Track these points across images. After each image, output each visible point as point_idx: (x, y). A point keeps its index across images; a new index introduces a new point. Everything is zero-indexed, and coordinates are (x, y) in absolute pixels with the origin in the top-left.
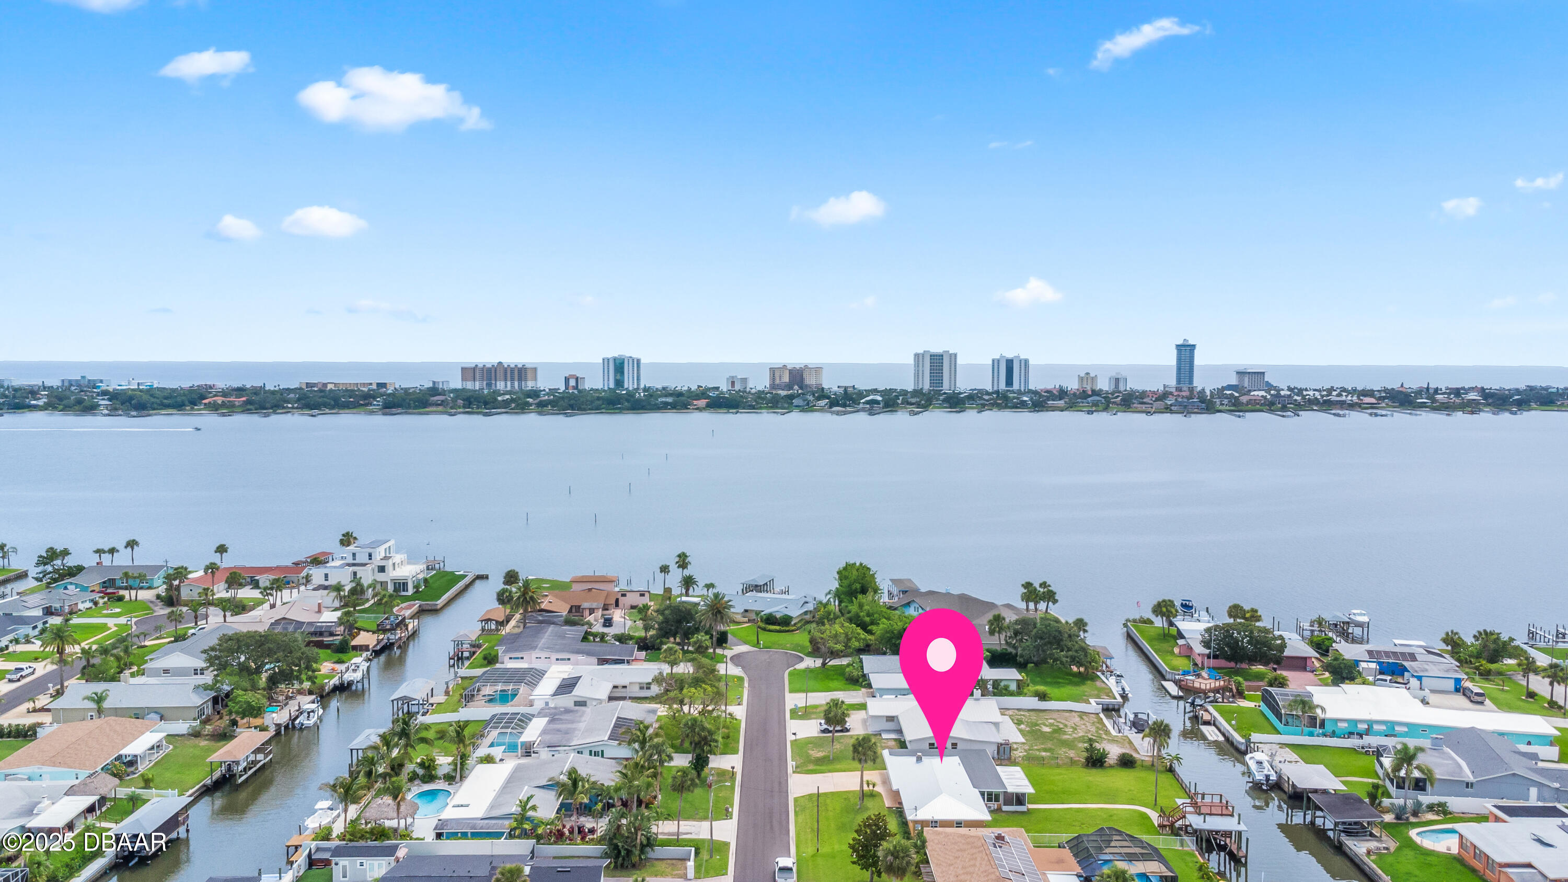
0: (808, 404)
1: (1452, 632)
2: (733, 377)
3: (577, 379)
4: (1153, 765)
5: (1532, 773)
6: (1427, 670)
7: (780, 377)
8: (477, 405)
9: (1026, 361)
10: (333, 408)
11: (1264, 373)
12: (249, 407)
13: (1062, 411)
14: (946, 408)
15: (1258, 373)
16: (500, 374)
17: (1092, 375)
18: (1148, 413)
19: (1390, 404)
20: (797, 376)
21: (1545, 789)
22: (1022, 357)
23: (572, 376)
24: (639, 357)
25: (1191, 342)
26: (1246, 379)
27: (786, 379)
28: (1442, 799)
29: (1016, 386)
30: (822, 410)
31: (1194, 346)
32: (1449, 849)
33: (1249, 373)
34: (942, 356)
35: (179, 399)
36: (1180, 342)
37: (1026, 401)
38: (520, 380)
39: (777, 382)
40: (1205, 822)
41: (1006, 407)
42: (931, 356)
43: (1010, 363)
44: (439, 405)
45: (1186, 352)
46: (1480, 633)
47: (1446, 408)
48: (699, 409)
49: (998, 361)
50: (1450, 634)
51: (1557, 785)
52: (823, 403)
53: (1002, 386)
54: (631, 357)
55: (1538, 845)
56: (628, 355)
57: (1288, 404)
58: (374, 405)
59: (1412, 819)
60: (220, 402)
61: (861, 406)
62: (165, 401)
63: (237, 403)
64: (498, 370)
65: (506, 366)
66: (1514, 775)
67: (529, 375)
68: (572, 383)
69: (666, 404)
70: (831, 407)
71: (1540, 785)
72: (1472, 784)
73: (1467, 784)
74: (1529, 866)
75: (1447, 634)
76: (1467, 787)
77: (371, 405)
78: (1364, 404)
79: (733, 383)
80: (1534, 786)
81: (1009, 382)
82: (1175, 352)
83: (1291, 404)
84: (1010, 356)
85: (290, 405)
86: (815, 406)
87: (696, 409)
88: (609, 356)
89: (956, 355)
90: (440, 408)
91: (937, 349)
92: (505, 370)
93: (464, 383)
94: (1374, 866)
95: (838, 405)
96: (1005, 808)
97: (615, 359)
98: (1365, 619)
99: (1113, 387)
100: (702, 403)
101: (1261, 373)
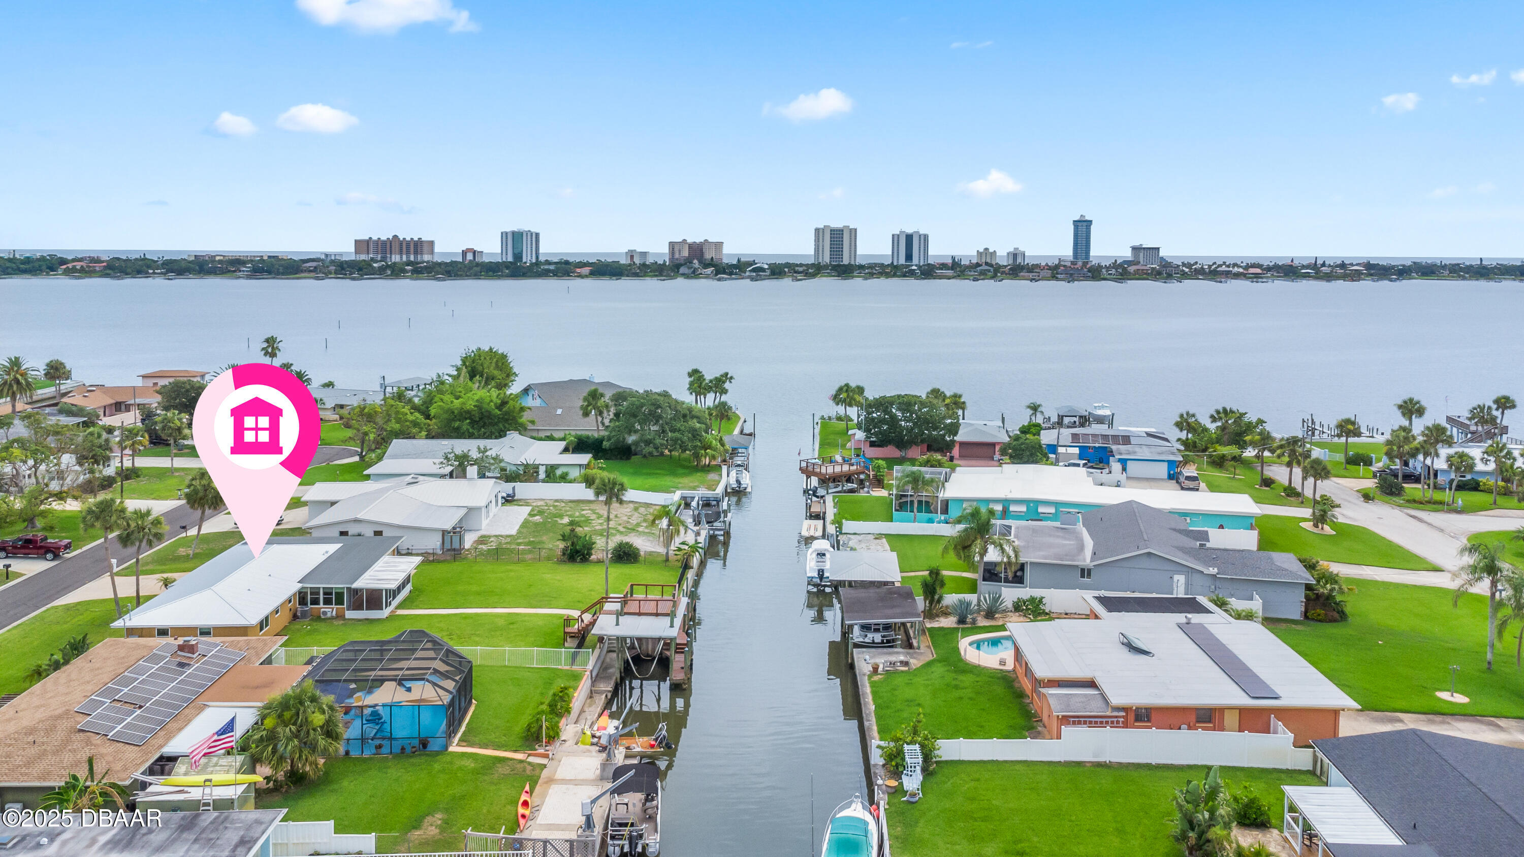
0: (694, 272)
1: (1188, 413)
2: (632, 251)
3: (474, 252)
4: (667, 560)
5: (1180, 554)
6: (1135, 452)
7: (680, 251)
8: (350, 271)
9: (926, 237)
10: (199, 273)
11: (1158, 248)
12: (108, 271)
13: (949, 279)
14: (834, 276)
15: (1153, 248)
16: (396, 247)
17: (991, 250)
18: (1031, 280)
19: (1275, 274)
20: (697, 250)
21: (1196, 577)
22: (921, 232)
23: (469, 250)
24: (538, 232)
25: (1087, 218)
26: (1141, 255)
27: (686, 253)
28: (1037, 593)
29: (915, 260)
30: (707, 277)
31: (1091, 221)
32: (1003, 662)
33: (1144, 248)
34: (842, 230)
35: (37, 265)
36: (1077, 218)
37: (915, 270)
38: (416, 253)
39: (677, 256)
40: (617, 624)
41: (895, 275)
42: (831, 230)
43: (909, 238)
44: (311, 271)
45: (1082, 229)
46: (1218, 412)
47: (1329, 277)
48: (581, 276)
49: (898, 235)
50: (1185, 416)
51: (1213, 571)
52: (709, 270)
53: (902, 261)
54: (529, 231)
55: (1125, 650)
56: (527, 229)
57: (1175, 274)
58: (243, 271)
59: (982, 622)
60: (78, 267)
61: (748, 274)
62: (22, 266)
63: (97, 269)
64: (393, 243)
65: (401, 239)
66: (1149, 554)
67: (425, 248)
68: (470, 257)
69: (549, 271)
70: (716, 275)
71: (1189, 571)
72: (1089, 571)
73: (1083, 570)
74: (1091, 684)
75: (1182, 416)
76: (1083, 576)
77: (240, 271)
78: (1249, 274)
79: (632, 257)
80: (1179, 572)
81: (909, 257)
82: (1072, 227)
83: (1178, 273)
84: (909, 231)
85: (151, 271)
86: (701, 274)
87: (578, 276)
88: (508, 230)
89: (856, 230)
90: (312, 275)
91: (837, 224)
92: (401, 243)
93: (358, 255)
94: (868, 690)
95: (724, 273)
96: (349, 614)
97: (513, 233)
98: (1107, 412)
99: (1011, 262)
100: (586, 270)
101: (1155, 248)
